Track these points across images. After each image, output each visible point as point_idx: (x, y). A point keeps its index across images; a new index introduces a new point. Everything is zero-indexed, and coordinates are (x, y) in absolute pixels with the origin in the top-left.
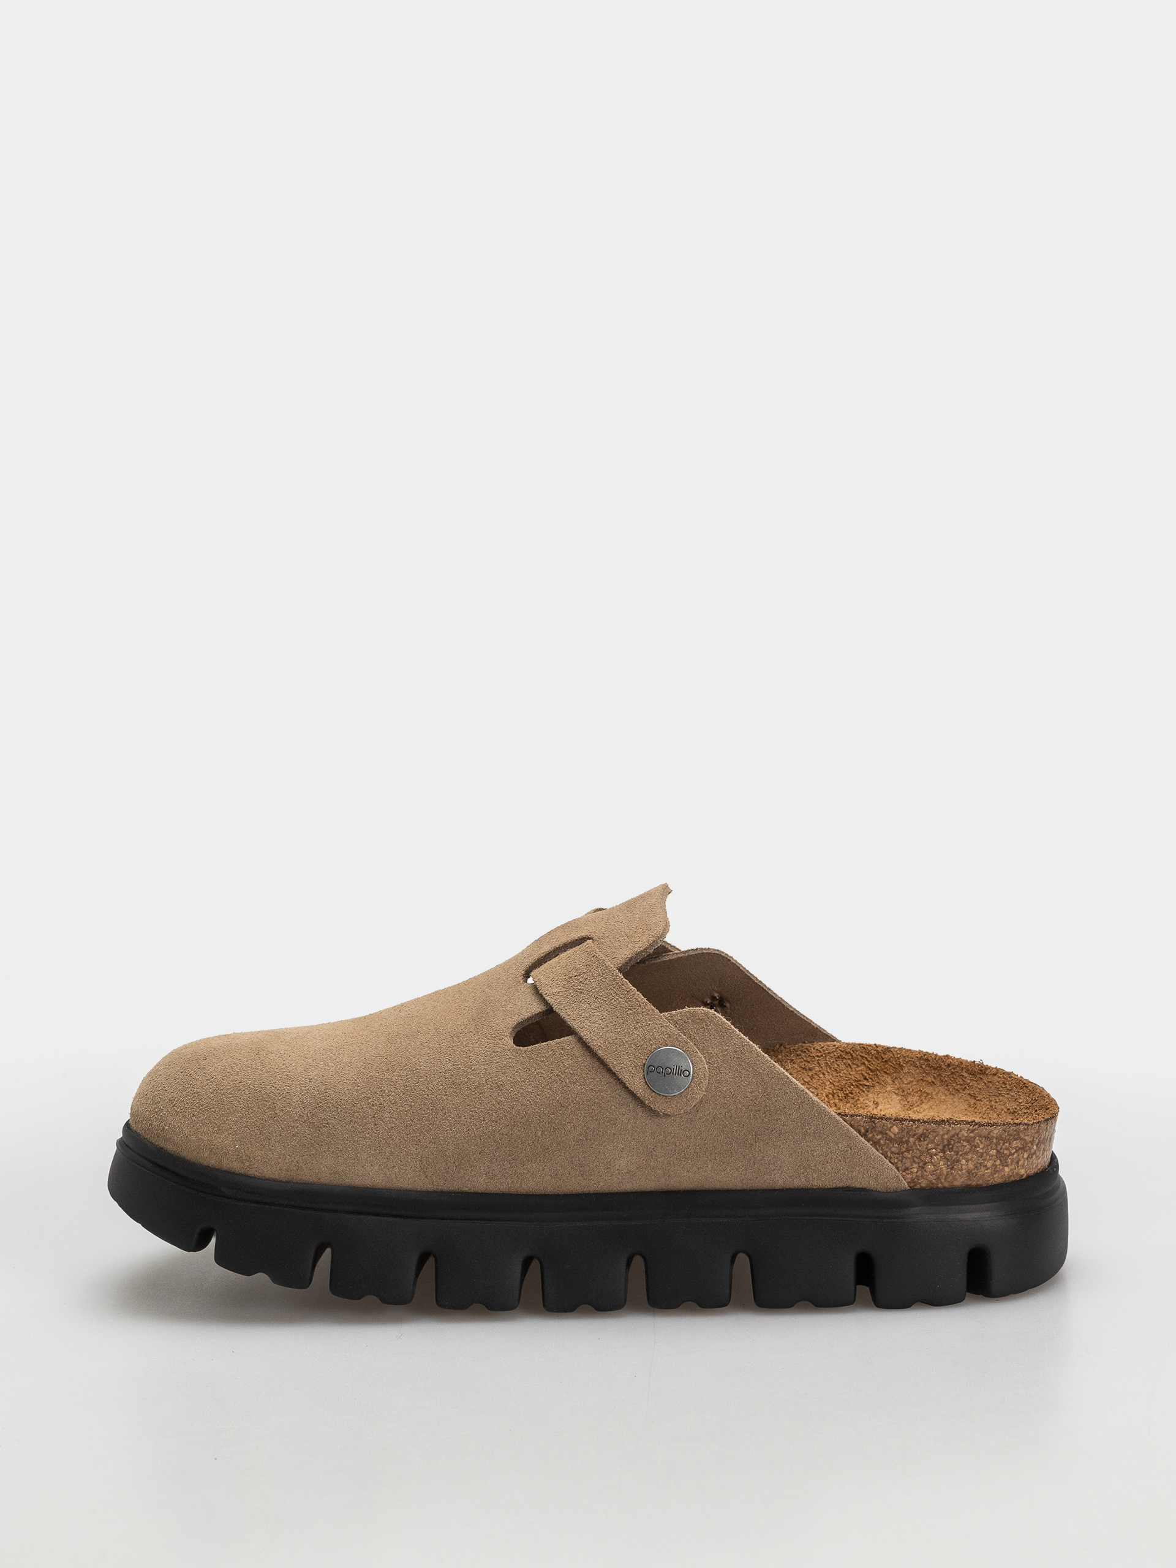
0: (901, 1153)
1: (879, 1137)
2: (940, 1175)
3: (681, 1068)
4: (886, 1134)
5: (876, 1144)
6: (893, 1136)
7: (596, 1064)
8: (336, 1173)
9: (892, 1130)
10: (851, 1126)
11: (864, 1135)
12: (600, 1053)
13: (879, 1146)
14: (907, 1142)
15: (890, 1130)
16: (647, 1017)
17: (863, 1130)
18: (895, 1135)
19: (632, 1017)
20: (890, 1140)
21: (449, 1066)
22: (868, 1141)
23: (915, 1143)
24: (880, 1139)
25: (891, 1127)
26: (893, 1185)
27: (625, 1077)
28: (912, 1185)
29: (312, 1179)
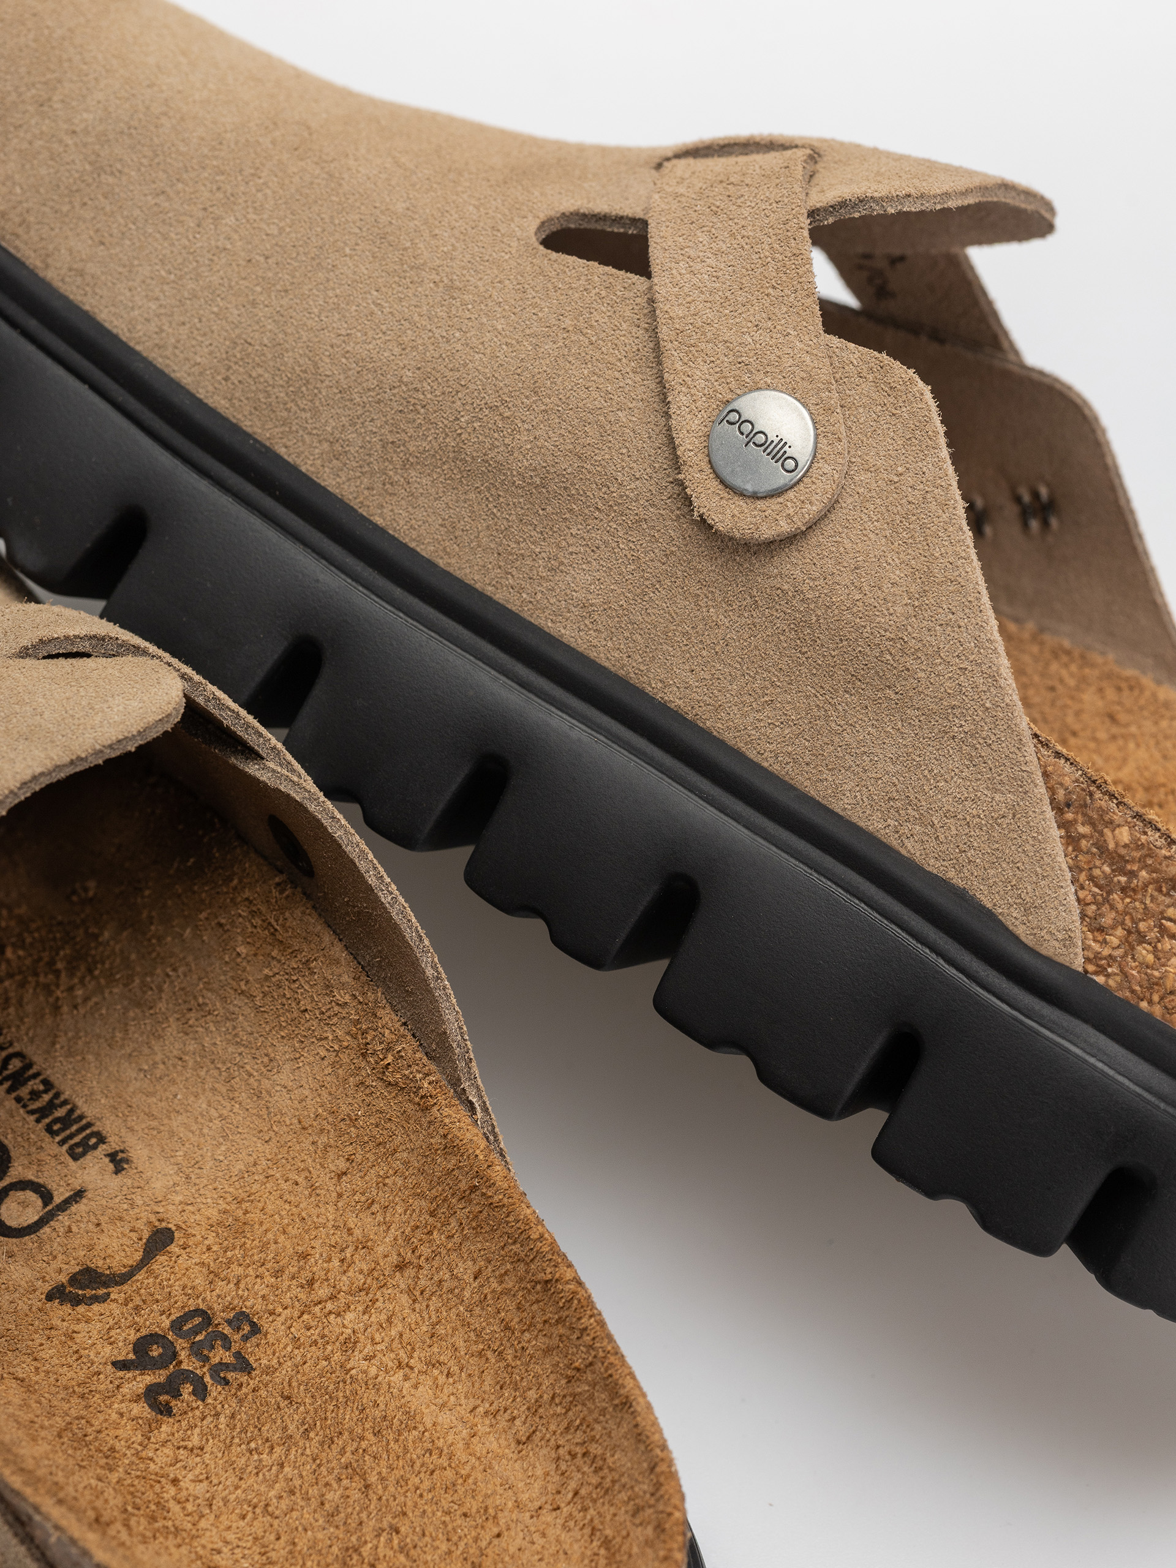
0: (1107, 887)
1: (1083, 829)
2: (1157, 984)
3: (786, 448)
4: (1101, 834)
5: (1071, 840)
6: (1111, 846)
7: (647, 351)
8: (81, 273)
9: (1117, 831)
10: (1046, 775)
11: (1059, 809)
12: (664, 332)
13: (1074, 850)
14: (1132, 874)
15: (1113, 831)
16: (795, 317)
17: (1061, 794)
18: (1117, 844)
19: (766, 302)
20: (1102, 848)
21: (400, 207)
22: (1059, 827)
23: (1145, 886)
24: (1084, 836)
25: (1119, 826)
26: (1051, 948)
27: (679, 400)
28: (1091, 968)
29: (33, 260)
